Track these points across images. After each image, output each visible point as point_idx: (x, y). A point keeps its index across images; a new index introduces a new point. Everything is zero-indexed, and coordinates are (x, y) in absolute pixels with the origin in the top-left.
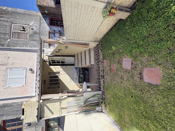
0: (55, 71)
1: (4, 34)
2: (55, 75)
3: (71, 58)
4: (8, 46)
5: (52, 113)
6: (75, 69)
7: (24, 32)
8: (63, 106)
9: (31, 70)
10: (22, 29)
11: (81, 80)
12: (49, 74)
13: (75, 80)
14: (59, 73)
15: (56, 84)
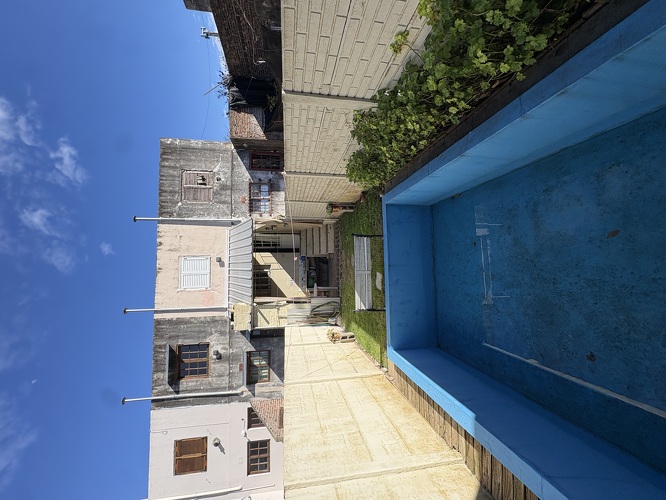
0: (262, 263)
1: (171, 192)
4: (179, 215)
5: (268, 323)
6: (300, 260)
7: (203, 186)
8: (281, 315)
9: (219, 260)
10: (201, 182)
11: (311, 282)
13: (301, 282)
14: (269, 267)
15: (262, 288)
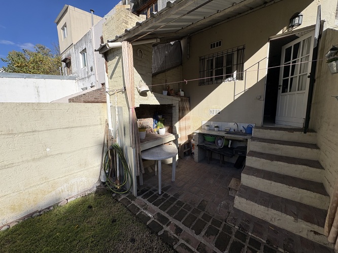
6: (247, 125)
12: (238, 50)
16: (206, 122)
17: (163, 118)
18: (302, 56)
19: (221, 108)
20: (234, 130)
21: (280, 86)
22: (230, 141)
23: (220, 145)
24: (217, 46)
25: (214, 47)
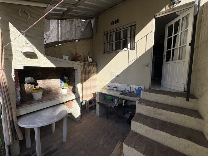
2: (129, 39)
3: (185, 81)
6: (138, 87)
12: (131, 26)
16: (108, 83)
17: (68, 79)
18: (181, 31)
19: (119, 72)
20: (128, 91)
21: (165, 56)
22: (124, 101)
23: (116, 103)
24: (116, 23)
25: (114, 24)
